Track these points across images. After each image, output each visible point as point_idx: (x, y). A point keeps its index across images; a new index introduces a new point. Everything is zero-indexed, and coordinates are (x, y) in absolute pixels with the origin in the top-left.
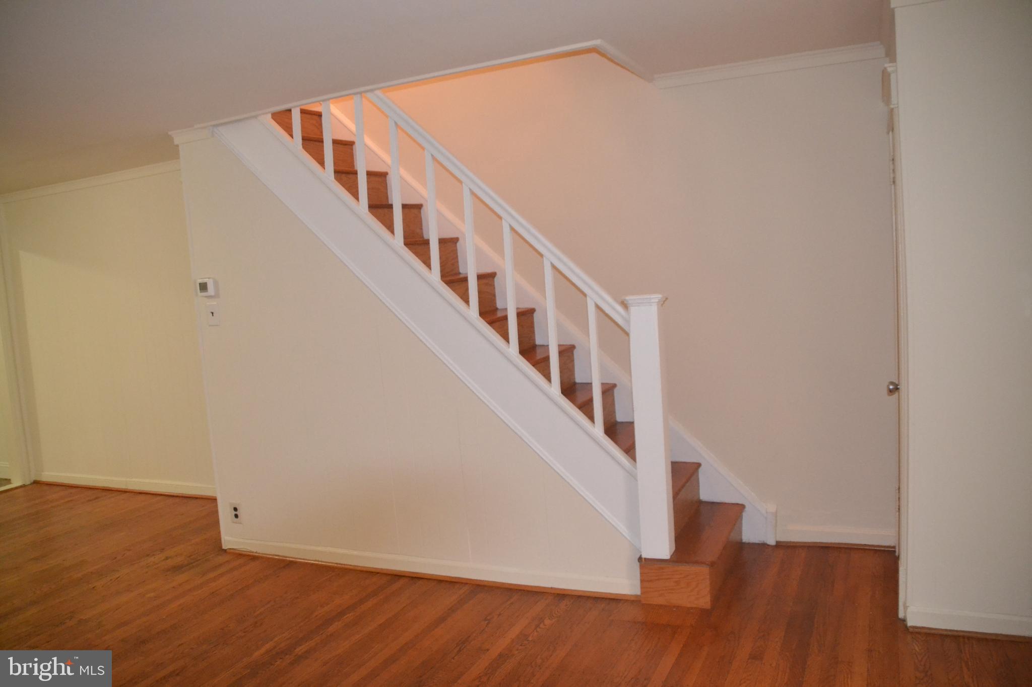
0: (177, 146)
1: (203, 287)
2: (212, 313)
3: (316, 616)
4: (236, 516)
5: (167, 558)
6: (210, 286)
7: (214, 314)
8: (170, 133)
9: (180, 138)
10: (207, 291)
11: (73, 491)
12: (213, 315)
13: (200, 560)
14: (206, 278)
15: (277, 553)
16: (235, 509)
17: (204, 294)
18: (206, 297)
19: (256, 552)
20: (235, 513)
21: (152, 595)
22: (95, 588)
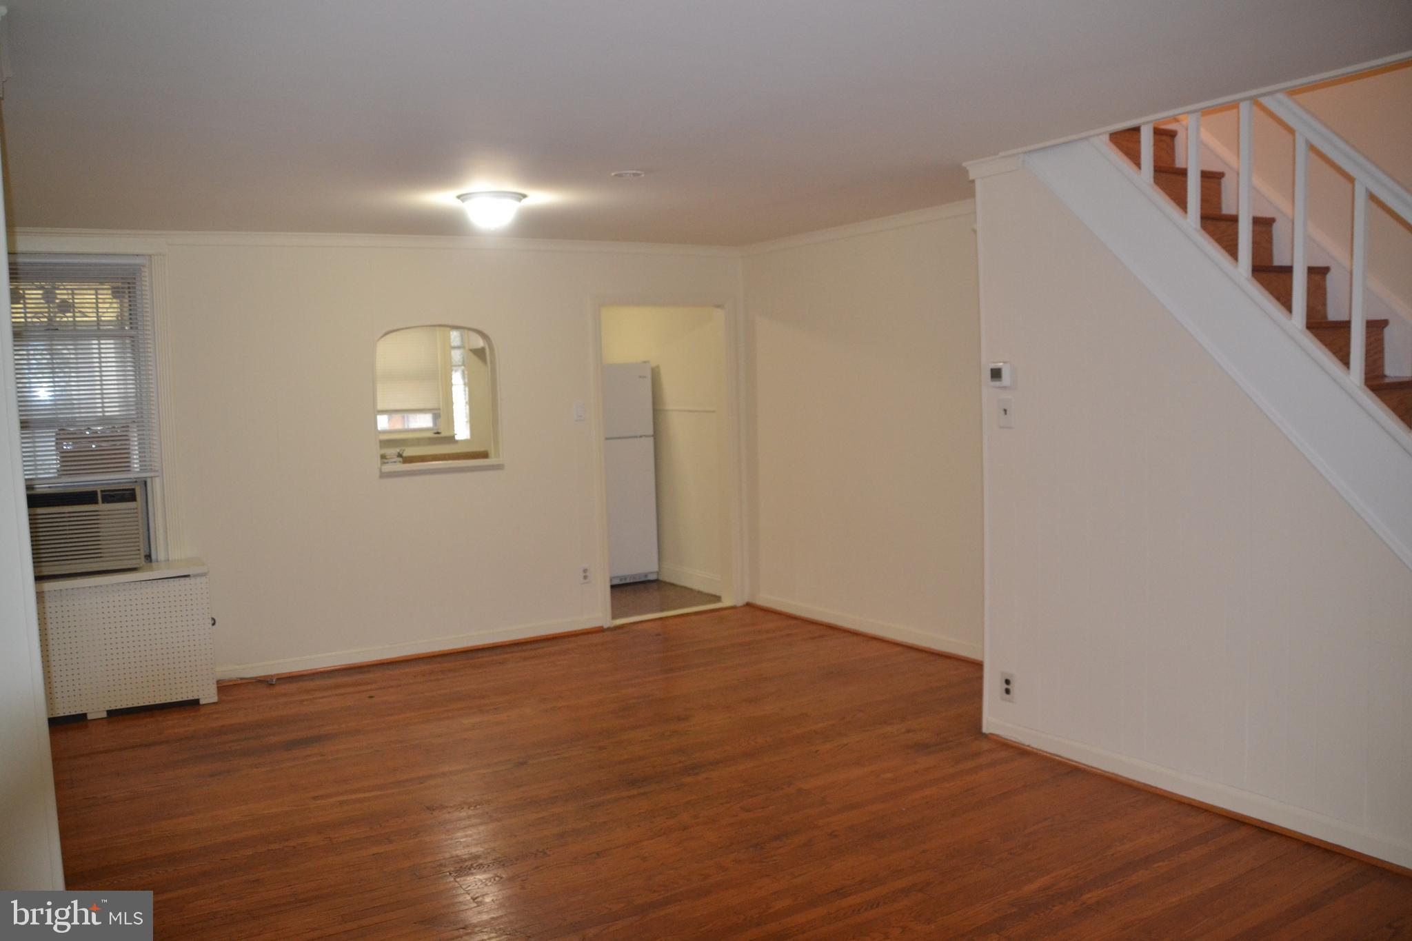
0: (973, 181)
1: (996, 374)
2: (1005, 411)
3: (1113, 855)
4: (1008, 691)
5: (908, 731)
6: (1006, 374)
7: (1008, 412)
8: (964, 164)
9: (976, 170)
10: (1000, 381)
11: (793, 622)
12: (1006, 413)
13: (951, 741)
14: (1000, 362)
15: (1059, 753)
16: (1007, 682)
17: (997, 383)
18: (999, 387)
19: (1028, 746)
20: (1007, 686)
21: (889, 775)
22: (819, 752)
